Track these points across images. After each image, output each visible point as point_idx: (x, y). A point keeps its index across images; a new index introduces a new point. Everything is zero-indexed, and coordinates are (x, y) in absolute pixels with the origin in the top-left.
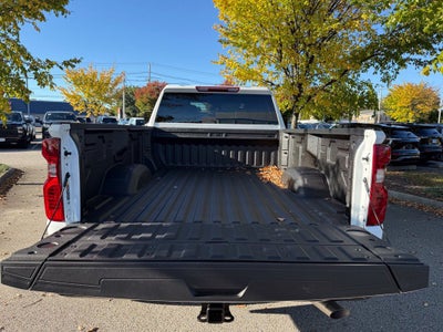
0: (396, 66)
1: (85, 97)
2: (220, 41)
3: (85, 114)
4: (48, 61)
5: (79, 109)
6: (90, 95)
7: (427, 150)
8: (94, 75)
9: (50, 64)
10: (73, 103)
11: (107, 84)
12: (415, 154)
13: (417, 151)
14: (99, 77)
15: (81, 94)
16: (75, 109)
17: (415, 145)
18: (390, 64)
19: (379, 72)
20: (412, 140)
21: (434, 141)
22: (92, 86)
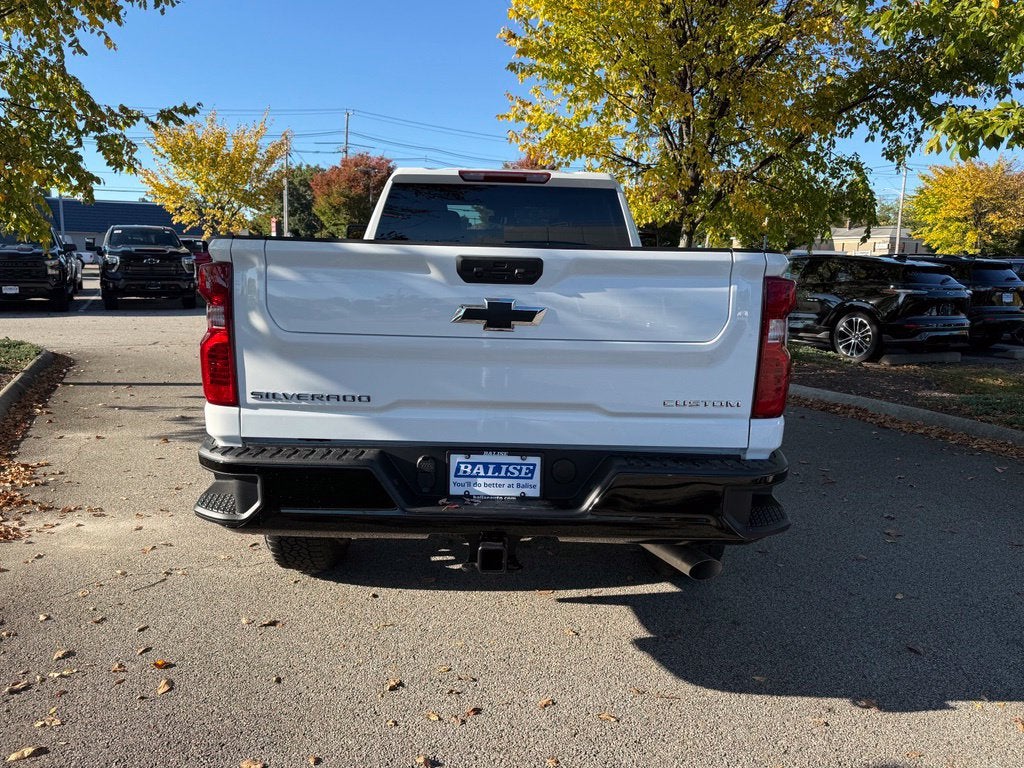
0: (918, 124)
1: (197, 191)
2: (512, 67)
3: (198, 231)
4: (123, 109)
5: (185, 219)
6: (209, 187)
7: (989, 319)
8: (220, 140)
9: (130, 117)
10: (170, 206)
11: (249, 161)
12: (960, 326)
13: (964, 320)
14: (230, 145)
15: (190, 184)
16: (176, 220)
17: (959, 305)
18: (904, 118)
19: (878, 136)
20: (951, 294)
21: (1007, 298)
22: (214, 165)
